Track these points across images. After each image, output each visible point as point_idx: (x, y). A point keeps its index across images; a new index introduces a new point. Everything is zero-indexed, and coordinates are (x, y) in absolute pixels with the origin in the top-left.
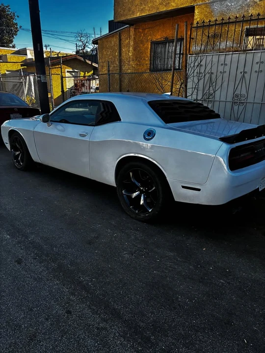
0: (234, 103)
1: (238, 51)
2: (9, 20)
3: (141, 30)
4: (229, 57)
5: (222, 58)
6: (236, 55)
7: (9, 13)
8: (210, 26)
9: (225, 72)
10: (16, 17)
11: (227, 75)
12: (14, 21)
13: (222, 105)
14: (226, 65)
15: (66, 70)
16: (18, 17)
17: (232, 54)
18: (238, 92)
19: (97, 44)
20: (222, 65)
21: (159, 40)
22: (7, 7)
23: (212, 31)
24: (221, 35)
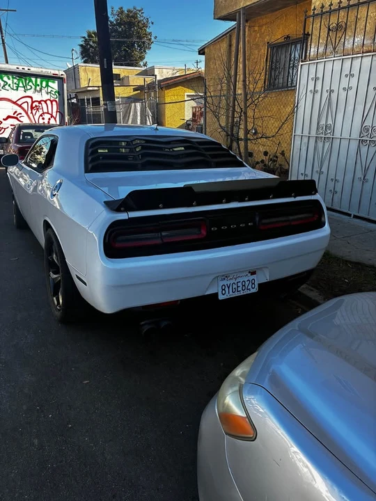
0: (361, 141)
1: (370, 52)
2: (141, 29)
3: (256, 28)
4: (357, 63)
5: (347, 64)
6: (368, 57)
7: (142, 18)
8: (330, 12)
9: (351, 88)
10: (150, 25)
11: (352, 93)
12: (147, 30)
13: (345, 143)
14: (353, 76)
15: (186, 94)
16: (152, 23)
17: (362, 57)
18: (368, 123)
19: (203, 54)
20: (346, 76)
21: (279, 41)
22: (139, 11)
23: (333, 21)
24: (346, 24)
